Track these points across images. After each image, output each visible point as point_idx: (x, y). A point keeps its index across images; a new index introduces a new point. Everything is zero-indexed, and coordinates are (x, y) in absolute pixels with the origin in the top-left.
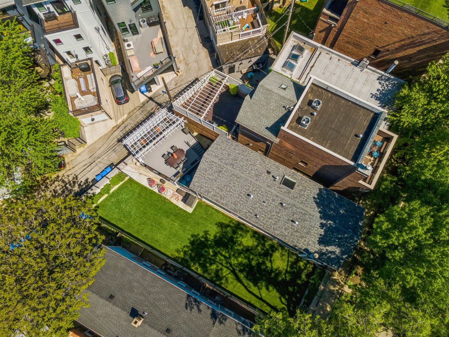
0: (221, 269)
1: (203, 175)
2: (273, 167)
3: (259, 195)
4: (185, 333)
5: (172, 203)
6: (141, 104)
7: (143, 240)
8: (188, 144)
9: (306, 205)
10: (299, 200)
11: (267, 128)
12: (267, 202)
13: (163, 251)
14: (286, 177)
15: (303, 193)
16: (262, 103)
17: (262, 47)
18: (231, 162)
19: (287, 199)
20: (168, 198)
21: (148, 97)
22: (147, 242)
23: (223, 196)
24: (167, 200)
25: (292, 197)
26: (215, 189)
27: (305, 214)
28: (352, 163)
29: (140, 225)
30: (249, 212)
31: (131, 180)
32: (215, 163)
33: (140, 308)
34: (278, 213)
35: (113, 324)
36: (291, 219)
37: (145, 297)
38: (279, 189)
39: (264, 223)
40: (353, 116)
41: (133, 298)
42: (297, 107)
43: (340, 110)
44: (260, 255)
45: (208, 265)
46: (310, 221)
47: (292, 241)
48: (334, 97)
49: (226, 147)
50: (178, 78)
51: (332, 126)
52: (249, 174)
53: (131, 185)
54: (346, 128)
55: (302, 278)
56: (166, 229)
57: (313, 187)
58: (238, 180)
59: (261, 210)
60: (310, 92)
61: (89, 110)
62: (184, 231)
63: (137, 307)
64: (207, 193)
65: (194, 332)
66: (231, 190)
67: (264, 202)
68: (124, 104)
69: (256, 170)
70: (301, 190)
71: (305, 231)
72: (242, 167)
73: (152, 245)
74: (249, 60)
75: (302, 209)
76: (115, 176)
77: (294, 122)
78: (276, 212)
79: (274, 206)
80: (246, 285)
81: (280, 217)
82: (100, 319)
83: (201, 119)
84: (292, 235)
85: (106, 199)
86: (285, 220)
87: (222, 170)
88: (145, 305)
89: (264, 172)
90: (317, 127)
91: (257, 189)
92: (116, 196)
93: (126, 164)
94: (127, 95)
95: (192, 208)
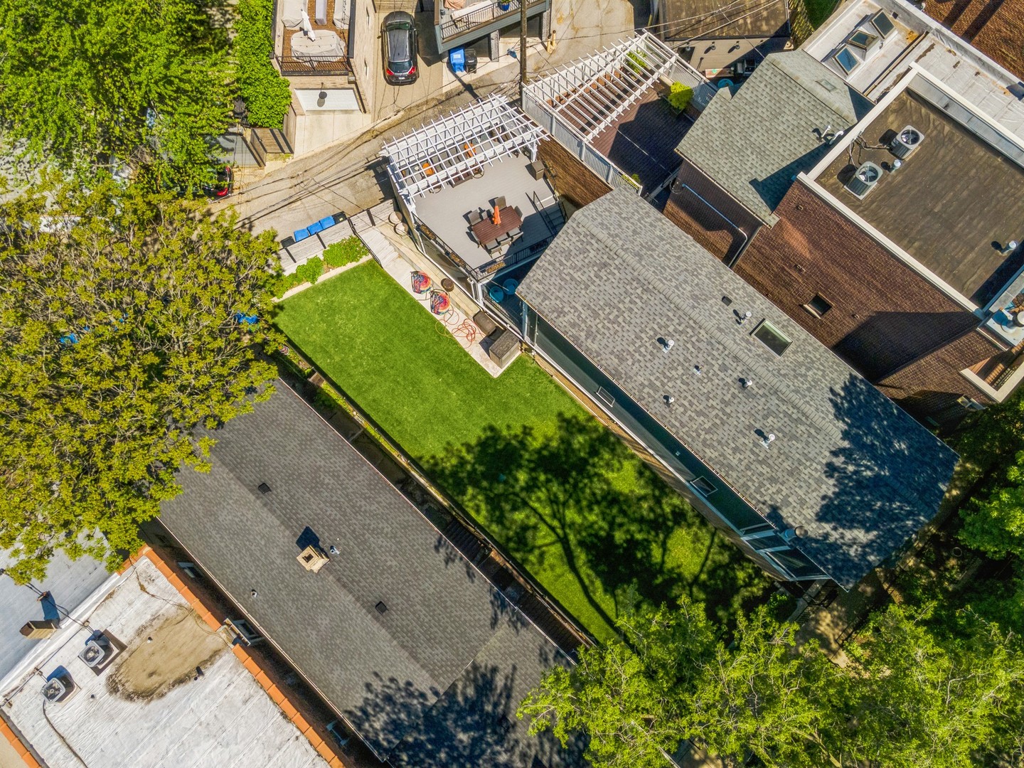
0: (535, 528)
1: (557, 265)
2: (741, 292)
3: (689, 346)
4: (421, 627)
5: (456, 343)
6: (442, 95)
7: (365, 409)
8: (533, 203)
9: (808, 399)
10: (791, 384)
11: (754, 183)
12: (704, 369)
13: (406, 449)
14: (768, 323)
15: (803, 370)
16: (759, 112)
17: (776, 19)
18: (637, 249)
19: (761, 371)
20: (449, 329)
21: (463, 84)
22: (374, 418)
23: (594, 330)
24: (448, 333)
25: (775, 372)
26: (580, 308)
27: (798, 421)
28: (972, 307)
29: (367, 373)
30: (651, 385)
31: (375, 265)
32: (598, 241)
33: (326, 534)
34: (727, 404)
35: (251, 555)
36: (758, 426)
37: (344, 515)
38: (744, 344)
39: (681, 423)
40: (1000, 195)
41: (314, 507)
42: (853, 135)
43: (967, 173)
44: (641, 520)
45: (507, 507)
46: (808, 443)
47: (744, 485)
48: (958, 137)
49: (633, 214)
50: (546, 55)
51: (934, 206)
52: (676, 287)
53: (371, 276)
54: (972, 219)
55: (731, 606)
56: (427, 399)
57: (832, 367)
58: (645, 297)
59: (684, 387)
60: (895, 111)
61: (319, 68)
62: (469, 415)
63: (318, 530)
64: (556, 314)
65: (444, 631)
66: (620, 320)
67: (697, 367)
68: (403, 84)
69: (697, 285)
70: (801, 364)
71: (785, 464)
72: (663, 268)
73: (386, 427)
74: (733, 42)
75: (794, 407)
76: (339, 245)
77: (832, 176)
78: (723, 401)
79: (721, 383)
80: (587, 582)
81: (729, 416)
82: (222, 537)
83: (585, 140)
84: (748, 468)
85: (304, 294)
86: (740, 426)
87: (610, 262)
88: (340, 533)
89: (714, 297)
90: (893, 200)
91: (689, 330)
92: (328, 292)
93: (373, 224)
94: (416, 64)
95: (500, 365)
